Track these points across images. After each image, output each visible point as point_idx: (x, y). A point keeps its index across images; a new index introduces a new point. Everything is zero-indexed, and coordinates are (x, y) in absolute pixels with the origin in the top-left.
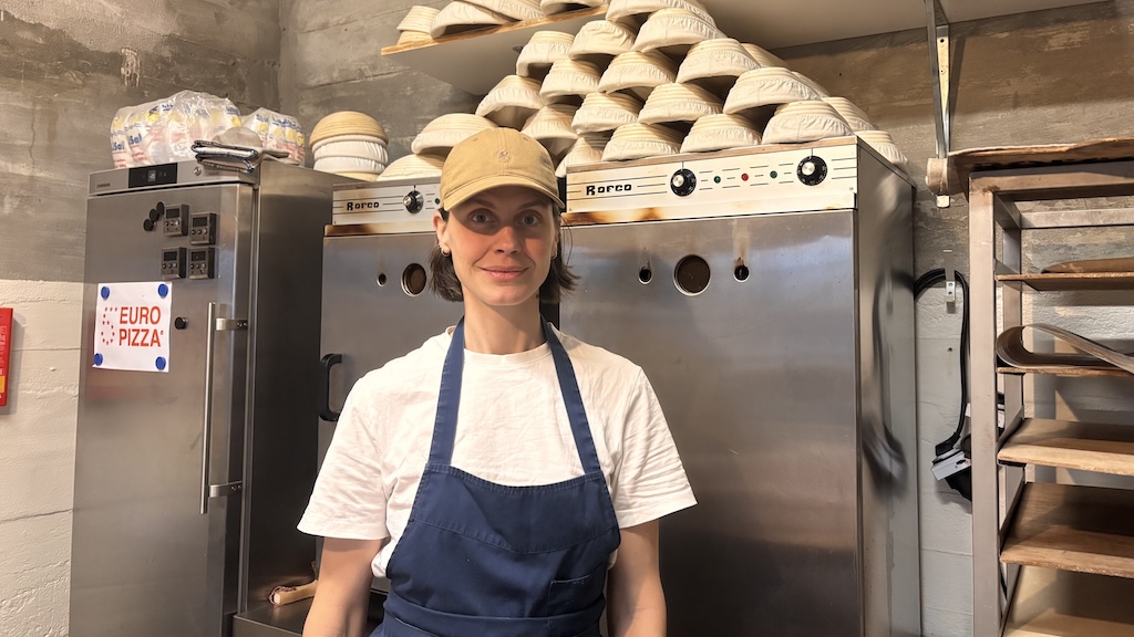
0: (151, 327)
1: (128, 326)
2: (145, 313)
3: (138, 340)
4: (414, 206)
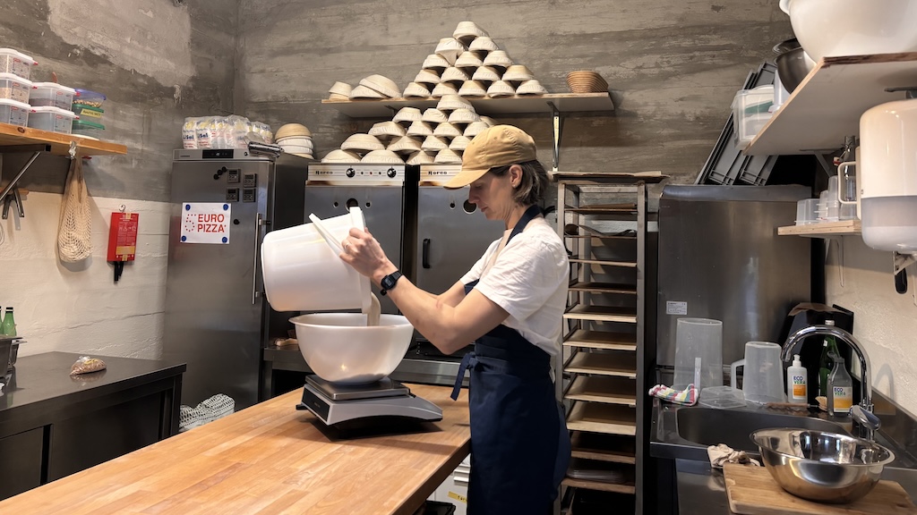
0: (219, 224)
1: (203, 223)
2: (213, 217)
3: (211, 229)
4: (351, 175)
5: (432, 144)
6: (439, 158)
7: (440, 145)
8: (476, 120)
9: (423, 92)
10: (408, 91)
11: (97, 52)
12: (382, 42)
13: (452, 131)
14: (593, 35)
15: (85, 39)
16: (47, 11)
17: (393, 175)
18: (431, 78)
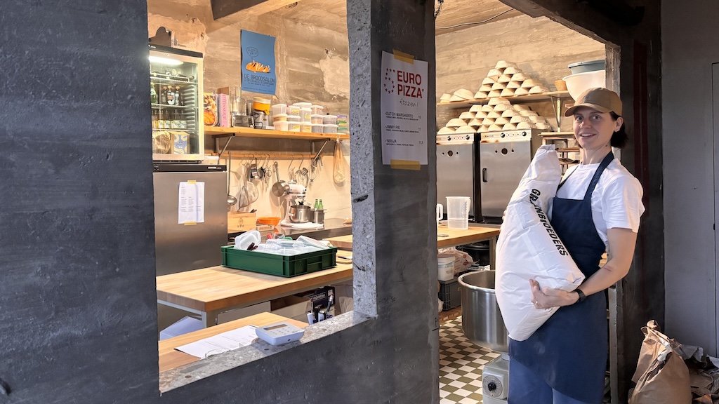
4: (449, 140)
5: (486, 122)
6: (490, 129)
7: (490, 122)
8: (508, 109)
9: (484, 96)
10: (477, 96)
11: (342, 95)
12: (468, 68)
13: (496, 115)
14: (577, 55)
15: (337, 91)
16: (324, 83)
17: (468, 138)
18: (487, 89)
